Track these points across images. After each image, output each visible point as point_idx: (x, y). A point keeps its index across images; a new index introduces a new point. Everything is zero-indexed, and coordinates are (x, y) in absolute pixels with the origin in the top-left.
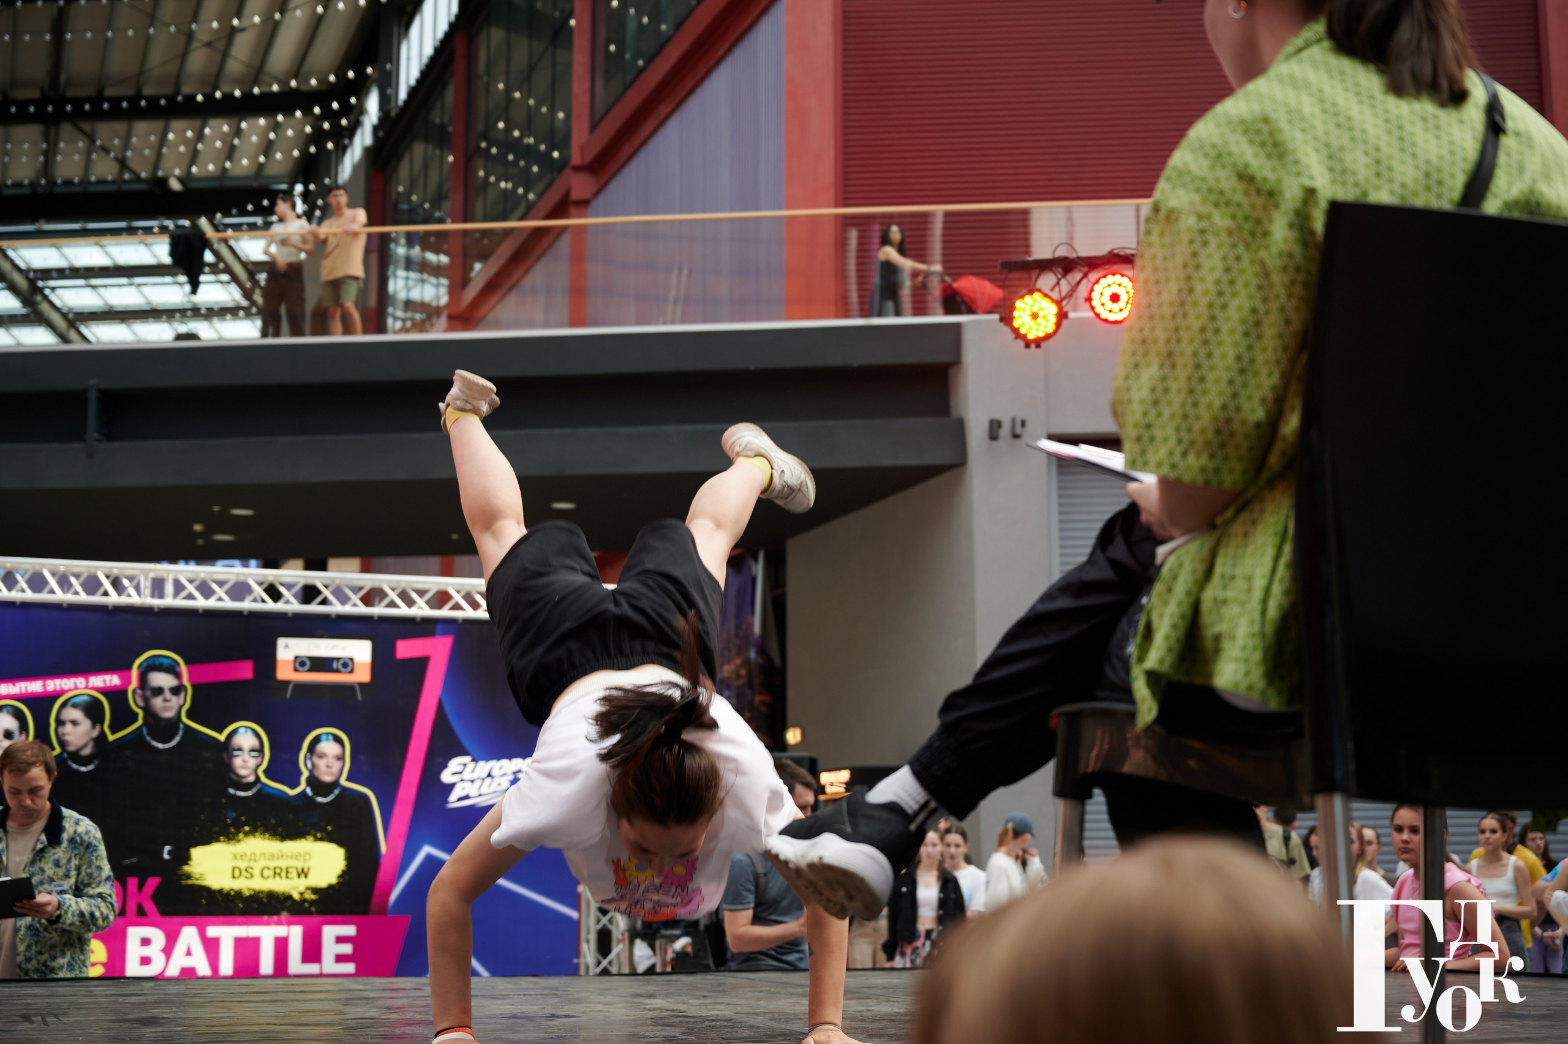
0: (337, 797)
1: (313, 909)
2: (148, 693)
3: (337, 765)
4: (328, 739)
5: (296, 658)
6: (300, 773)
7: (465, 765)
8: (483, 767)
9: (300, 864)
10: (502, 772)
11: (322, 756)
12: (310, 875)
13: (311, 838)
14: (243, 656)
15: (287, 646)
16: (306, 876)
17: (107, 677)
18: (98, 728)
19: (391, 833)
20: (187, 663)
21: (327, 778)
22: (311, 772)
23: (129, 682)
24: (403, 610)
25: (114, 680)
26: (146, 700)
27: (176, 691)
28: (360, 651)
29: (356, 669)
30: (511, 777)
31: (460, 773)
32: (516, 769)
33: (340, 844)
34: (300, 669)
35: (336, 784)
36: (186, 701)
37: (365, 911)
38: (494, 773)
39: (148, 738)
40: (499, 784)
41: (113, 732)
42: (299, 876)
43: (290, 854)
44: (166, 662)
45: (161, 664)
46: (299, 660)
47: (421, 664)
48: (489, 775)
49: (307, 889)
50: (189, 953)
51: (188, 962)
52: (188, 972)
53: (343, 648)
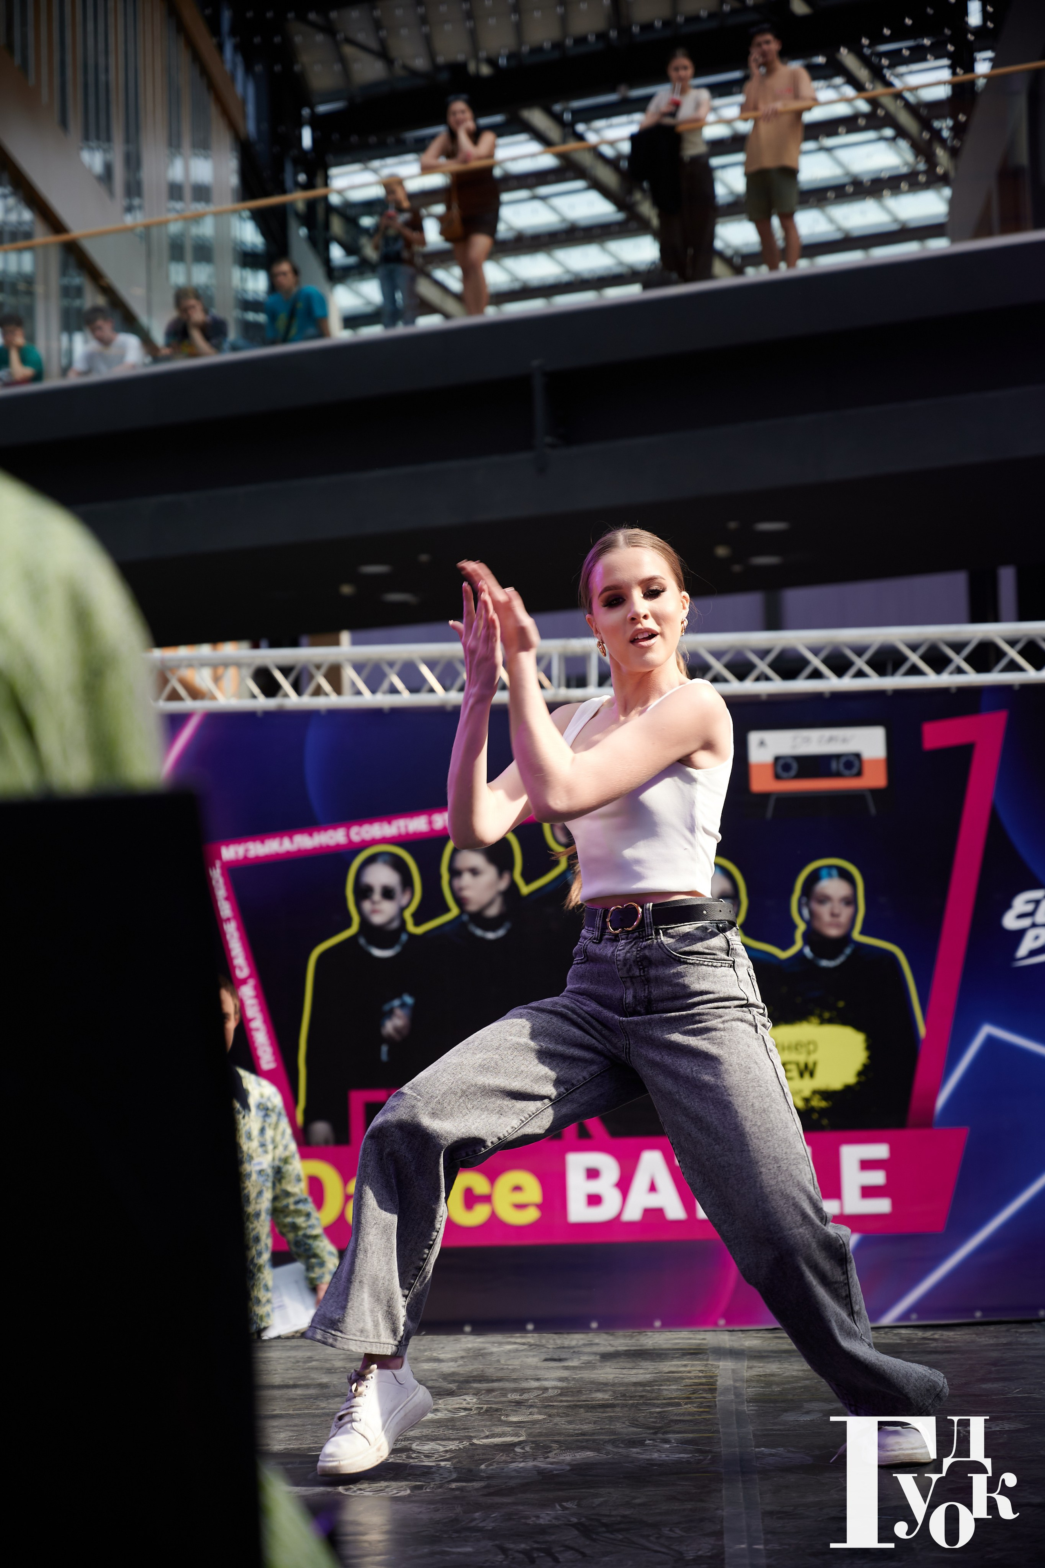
0: (849, 958)
1: (825, 1122)
3: (845, 913)
4: (830, 876)
5: (777, 759)
6: (794, 927)
7: (1037, 902)
9: (802, 1058)
11: (824, 899)
12: (819, 1072)
13: (815, 1020)
15: (762, 743)
16: (812, 1074)
18: (506, 878)
19: (930, 1007)
21: (833, 932)
22: (809, 923)
24: (931, 680)
28: (870, 743)
29: (867, 770)
31: (1031, 914)
33: (858, 1027)
34: (785, 775)
35: (846, 938)
37: (901, 1124)
41: (528, 881)
42: (801, 1075)
43: (786, 1044)
46: (781, 762)
47: (961, 756)
49: (815, 1092)
50: (653, 1188)
51: (653, 1201)
52: (654, 1215)
53: (845, 740)
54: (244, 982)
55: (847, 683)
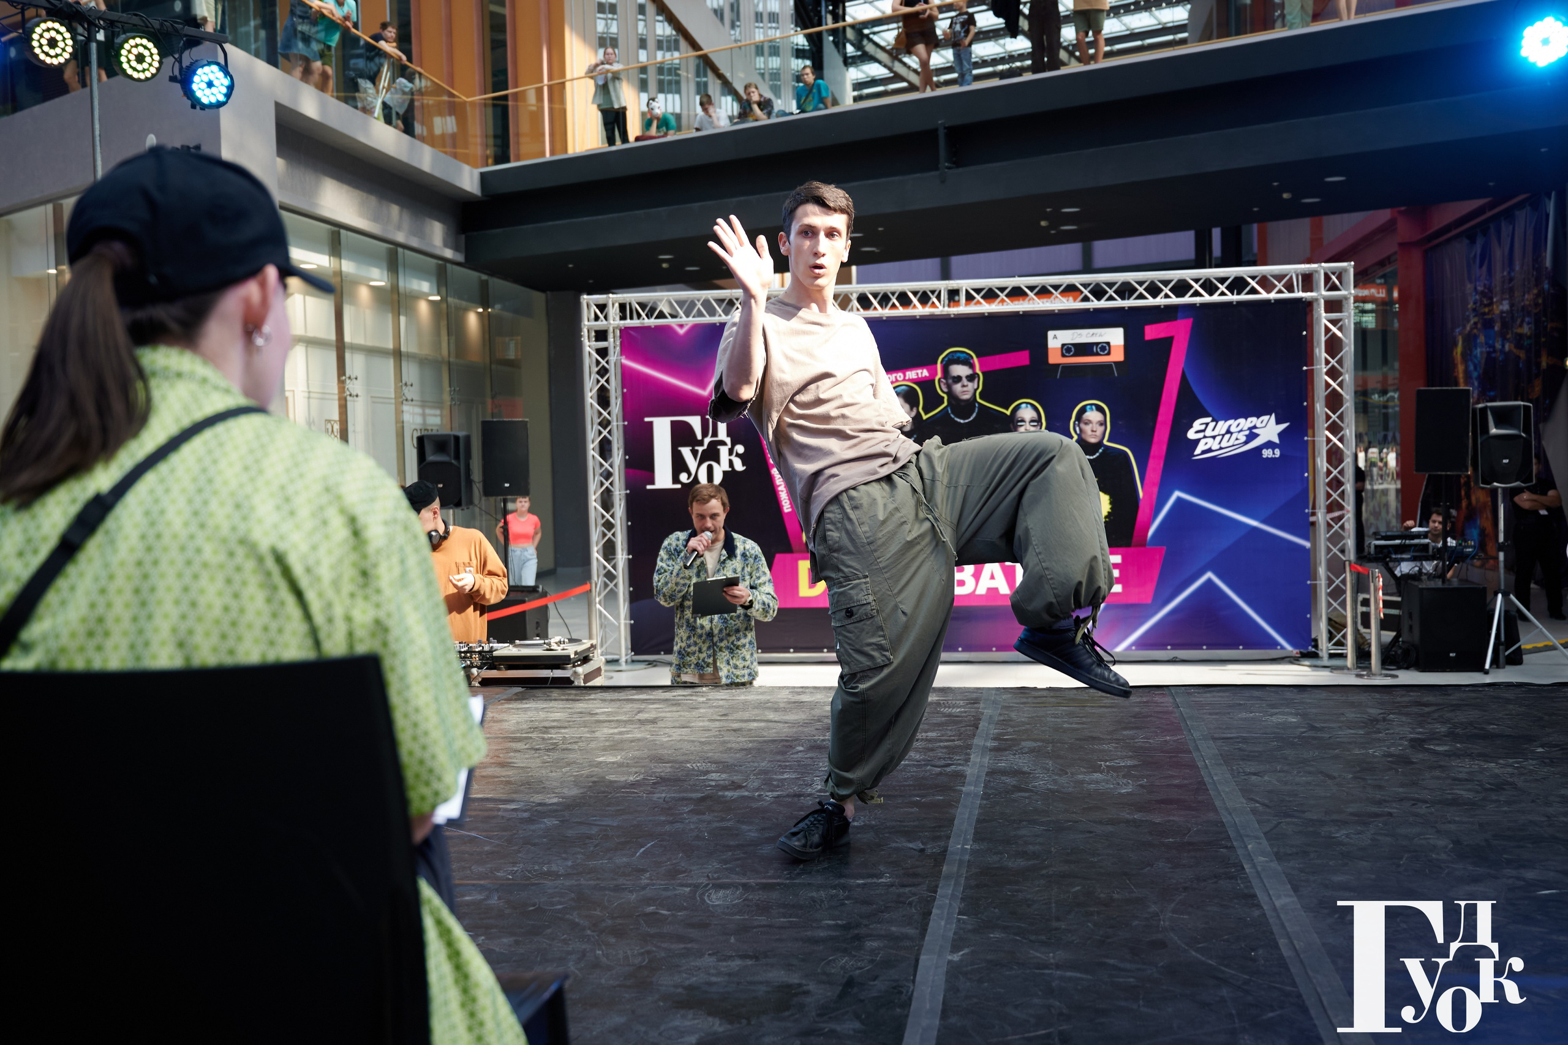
0: (1101, 454)
2: (950, 381)
3: (1100, 429)
4: (1092, 409)
5: (1063, 345)
7: (1207, 424)
8: (1222, 426)
10: (1239, 428)
11: (1088, 422)
14: (1021, 348)
15: (1055, 337)
17: (919, 371)
18: (915, 410)
19: (1146, 481)
20: (977, 357)
21: (1093, 440)
22: (1079, 435)
23: (936, 374)
24: (1150, 301)
25: (925, 373)
26: (949, 387)
27: (971, 378)
28: (1115, 337)
30: (1247, 432)
31: (1204, 431)
32: (1252, 425)
33: (1108, 492)
35: (1100, 444)
36: (978, 385)
37: (1128, 545)
38: (1233, 429)
39: (952, 416)
40: (1237, 439)
41: (926, 412)
44: (962, 355)
45: (959, 358)
47: (1166, 344)
48: (1228, 432)
50: (992, 577)
51: (993, 584)
52: (993, 591)
53: (1101, 335)
54: (773, 466)
55: (1103, 304)
